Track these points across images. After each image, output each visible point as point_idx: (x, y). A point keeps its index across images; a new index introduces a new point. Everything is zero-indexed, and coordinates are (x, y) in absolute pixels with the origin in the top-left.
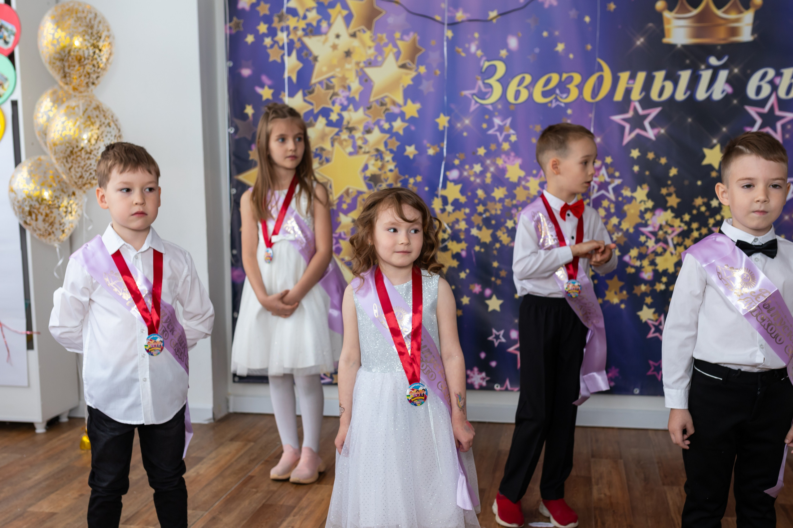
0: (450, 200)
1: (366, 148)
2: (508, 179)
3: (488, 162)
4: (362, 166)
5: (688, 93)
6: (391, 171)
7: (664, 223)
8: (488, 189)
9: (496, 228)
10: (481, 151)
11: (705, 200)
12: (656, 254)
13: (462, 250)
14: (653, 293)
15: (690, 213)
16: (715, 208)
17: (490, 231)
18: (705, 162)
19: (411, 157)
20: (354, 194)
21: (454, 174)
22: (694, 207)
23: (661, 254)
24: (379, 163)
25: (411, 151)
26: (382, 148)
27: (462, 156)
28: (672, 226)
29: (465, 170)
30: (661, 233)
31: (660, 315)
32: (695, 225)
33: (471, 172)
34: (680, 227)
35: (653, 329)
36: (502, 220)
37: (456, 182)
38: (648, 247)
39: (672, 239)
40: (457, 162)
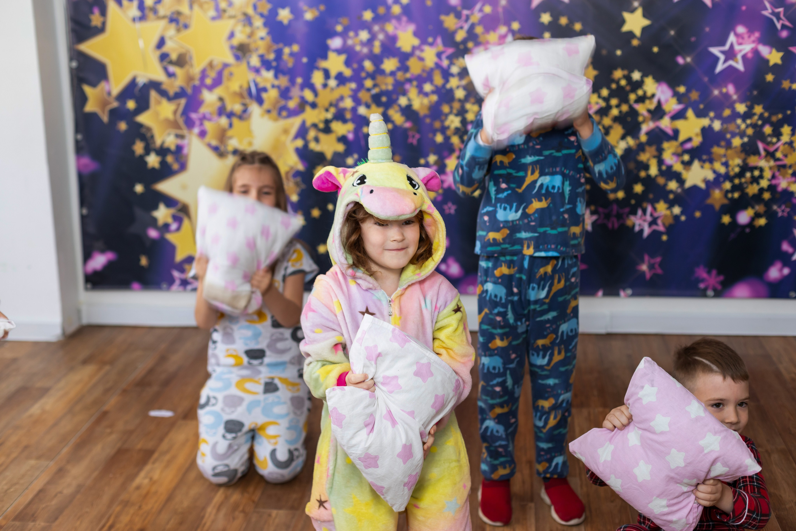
0: (333, 73)
1: (231, 12)
2: (399, 49)
3: (376, 28)
4: (227, 33)
6: (262, 39)
8: (377, 60)
9: (387, 106)
10: (368, 15)
11: (626, 72)
13: (349, 132)
15: (609, 88)
16: (637, 81)
17: (381, 110)
18: (626, 28)
19: (286, 22)
20: (219, 67)
21: (336, 43)
22: (613, 81)
24: (248, 30)
25: (284, 15)
26: (250, 11)
27: (345, 21)
29: (349, 37)
32: (614, 102)
33: (357, 40)
34: (597, 103)
36: (394, 97)
37: (339, 52)
40: (339, 28)
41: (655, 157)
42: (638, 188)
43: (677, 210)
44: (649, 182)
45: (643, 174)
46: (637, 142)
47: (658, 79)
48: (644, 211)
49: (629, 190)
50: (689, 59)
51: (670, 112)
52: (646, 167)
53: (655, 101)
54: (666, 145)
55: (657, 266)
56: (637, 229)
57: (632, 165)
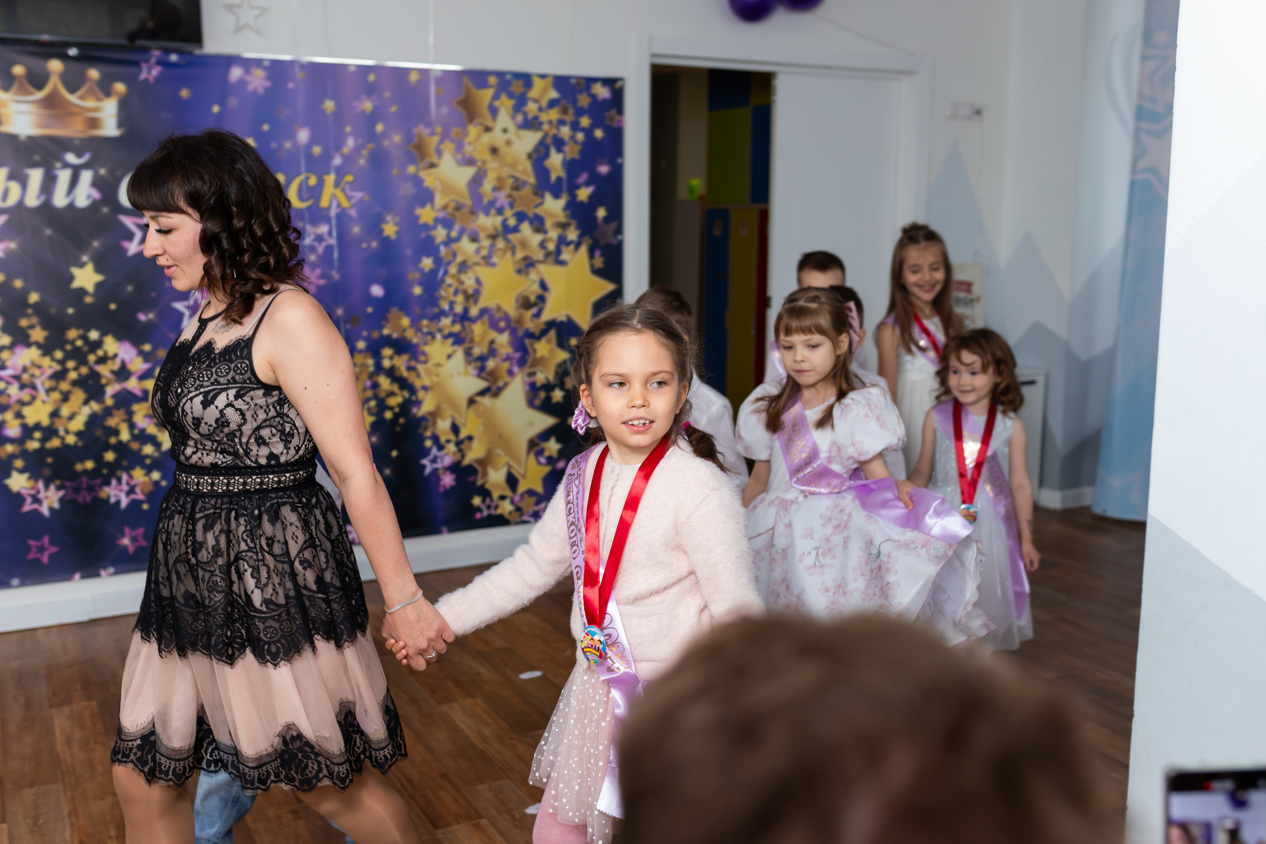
5: (43, 198)
7: (27, 363)
11: (81, 332)
12: (23, 403)
14: (24, 454)
15: (62, 349)
16: (95, 341)
18: (76, 284)
22: (67, 342)
23: (29, 404)
28: (39, 367)
30: (26, 377)
31: (36, 481)
32: (71, 364)
34: (50, 367)
35: (29, 500)
38: (9, 396)
39: (42, 383)
41: (124, 421)
42: (110, 456)
43: (156, 475)
44: (121, 449)
45: (113, 440)
46: (103, 406)
47: (119, 338)
48: (119, 480)
49: (99, 460)
50: (151, 316)
51: (135, 372)
52: (116, 432)
53: (118, 362)
54: (135, 407)
55: (140, 538)
56: (113, 500)
57: (99, 432)
